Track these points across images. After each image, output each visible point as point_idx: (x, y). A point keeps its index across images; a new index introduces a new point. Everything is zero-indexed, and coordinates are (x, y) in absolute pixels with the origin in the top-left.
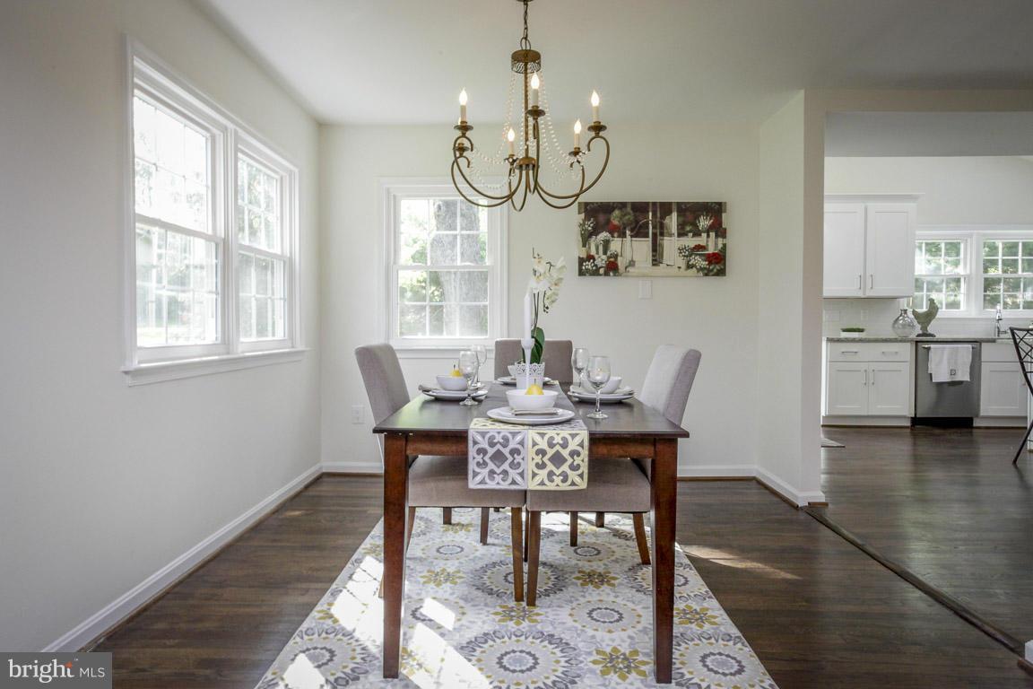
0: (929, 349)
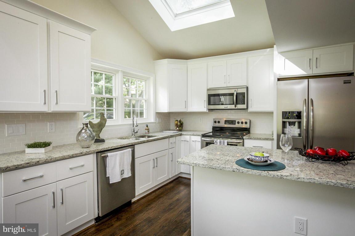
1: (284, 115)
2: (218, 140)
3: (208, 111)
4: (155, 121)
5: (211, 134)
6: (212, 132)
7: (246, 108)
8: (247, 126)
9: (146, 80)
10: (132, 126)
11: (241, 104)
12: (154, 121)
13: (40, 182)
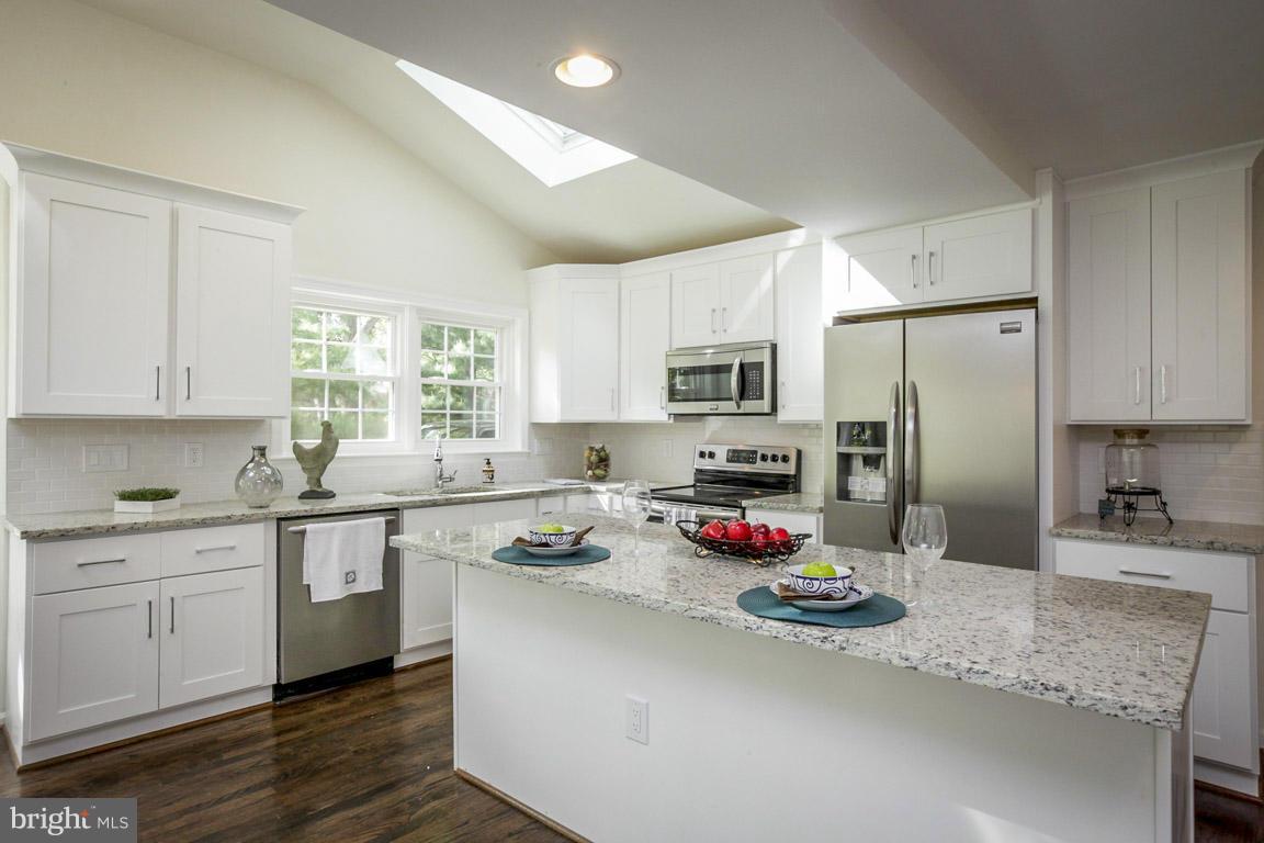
0: (303, 533)
1: (845, 434)
2: (674, 510)
3: (671, 421)
4: (526, 450)
5: (690, 493)
6: (693, 486)
7: (767, 410)
8: (790, 469)
9: (502, 329)
11: (753, 399)
12: (523, 447)
13: (118, 574)
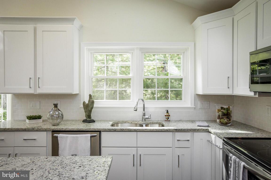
2: (233, 157)
10: (142, 110)
